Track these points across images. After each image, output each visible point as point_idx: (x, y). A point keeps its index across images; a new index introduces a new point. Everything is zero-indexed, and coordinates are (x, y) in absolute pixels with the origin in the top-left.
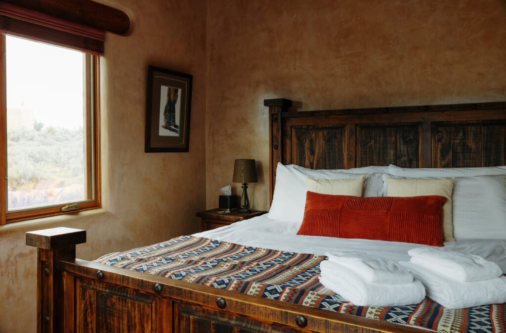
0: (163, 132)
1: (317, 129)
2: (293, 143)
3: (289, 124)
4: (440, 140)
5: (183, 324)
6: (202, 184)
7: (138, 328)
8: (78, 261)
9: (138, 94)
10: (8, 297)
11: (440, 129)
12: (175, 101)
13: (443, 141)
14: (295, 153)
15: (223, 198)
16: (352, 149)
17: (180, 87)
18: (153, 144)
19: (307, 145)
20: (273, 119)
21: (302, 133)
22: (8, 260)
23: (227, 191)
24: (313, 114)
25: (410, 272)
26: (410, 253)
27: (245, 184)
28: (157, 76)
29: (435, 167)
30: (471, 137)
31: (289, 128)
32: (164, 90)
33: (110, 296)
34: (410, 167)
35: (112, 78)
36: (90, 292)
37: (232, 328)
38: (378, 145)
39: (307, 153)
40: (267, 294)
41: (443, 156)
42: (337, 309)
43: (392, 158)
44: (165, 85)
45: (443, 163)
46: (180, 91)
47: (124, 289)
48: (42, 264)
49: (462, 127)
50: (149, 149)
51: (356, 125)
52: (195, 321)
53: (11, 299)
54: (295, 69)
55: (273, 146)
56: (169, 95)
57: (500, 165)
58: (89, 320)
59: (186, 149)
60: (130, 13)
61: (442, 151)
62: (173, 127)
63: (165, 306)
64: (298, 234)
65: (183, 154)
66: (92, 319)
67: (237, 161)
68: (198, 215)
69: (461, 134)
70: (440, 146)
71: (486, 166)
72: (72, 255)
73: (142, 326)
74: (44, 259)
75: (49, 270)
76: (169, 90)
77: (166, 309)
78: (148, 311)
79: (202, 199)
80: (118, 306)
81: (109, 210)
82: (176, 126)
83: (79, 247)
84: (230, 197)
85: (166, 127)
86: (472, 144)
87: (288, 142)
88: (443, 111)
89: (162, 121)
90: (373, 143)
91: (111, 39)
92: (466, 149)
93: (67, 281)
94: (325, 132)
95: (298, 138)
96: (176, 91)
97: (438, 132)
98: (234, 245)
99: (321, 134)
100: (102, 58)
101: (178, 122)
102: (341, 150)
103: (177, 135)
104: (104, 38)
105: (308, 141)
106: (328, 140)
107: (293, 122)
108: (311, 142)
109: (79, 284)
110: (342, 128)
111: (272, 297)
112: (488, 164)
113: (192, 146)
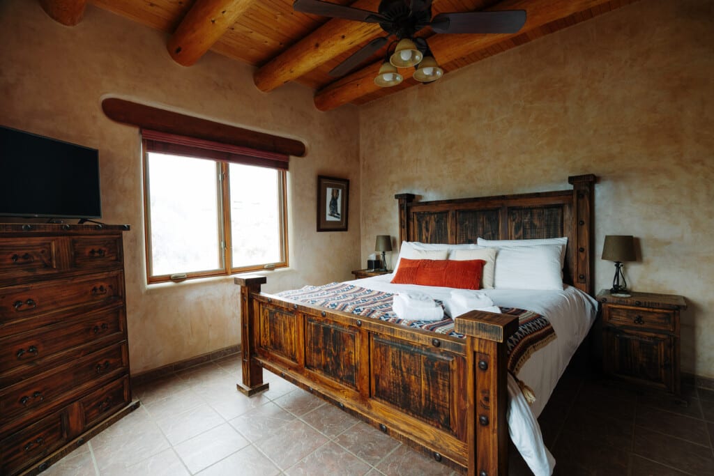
0: (329, 218)
1: (430, 214)
2: (414, 225)
3: (412, 211)
4: (514, 220)
5: (309, 327)
6: (358, 253)
7: (288, 330)
8: (263, 294)
9: (312, 194)
10: (233, 317)
11: (514, 212)
12: (337, 198)
13: (516, 220)
14: (416, 230)
15: (370, 262)
16: (454, 227)
17: (340, 188)
18: (322, 226)
19: (424, 225)
20: (401, 207)
21: (421, 216)
22: (232, 296)
23: (373, 257)
24: (427, 203)
25: (440, 302)
26: (452, 293)
27: (384, 252)
28: (324, 182)
29: (511, 239)
30: (536, 217)
31: (412, 214)
32: (329, 191)
33: (275, 313)
34: (493, 239)
35: (294, 184)
36: (266, 310)
37: (330, 329)
38: (471, 225)
39: (424, 231)
40: (354, 312)
41: (516, 232)
42: (387, 320)
43: (481, 234)
44: (330, 187)
45: (516, 236)
46: (340, 191)
47: (281, 308)
48: (243, 295)
49: (530, 210)
50: (319, 230)
51: (456, 210)
52: (314, 326)
53: (235, 318)
54: (417, 172)
55: (401, 226)
56: (333, 194)
57: (558, 237)
58: (266, 326)
59: (346, 229)
60: (306, 143)
61: (515, 228)
62: (336, 215)
63: (300, 317)
64: (392, 283)
65: (344, 232)
66: (267, 326)
67: (378, 237)
68: (353, 273)
69: (529, 215)
70: (514, 224)
71: (547, 238)
72: (259, 290)
73: (290, 329)
74: (243, 292)
75: (247, 299)
76: (333, 191)
77: (301, 320)
78: (293, 320)
79: (358, 262)
80: (279, 318)
81: (294, 268)
82: (338, 214)
83: (262, 286)
84: (375, 261)
85: (331, 215)
86: (537, 223)
87: (412, 223)
88: (516, 199)
89: (328, 211)
90: (467, 223)
91: (293, 160)
92: (533, 226)
93: (255, 305)
94: (436, 216)
95: (418, 221)
96: (338, 191)
97: (513, 214)
98: (362, 288)
99: (433, 217)
100: (287, 172)
101: (339, 211)
102: (446, 228)
103: (339, 220)
104: (288, 159)
105: (424, 222)
106: (437, 222)
107: (416, 209)
108: (427, 223)
109: (261, 306)
110: (447, 212)
111: (356, 313)
112: (548, 237)
113: (350, 227)
